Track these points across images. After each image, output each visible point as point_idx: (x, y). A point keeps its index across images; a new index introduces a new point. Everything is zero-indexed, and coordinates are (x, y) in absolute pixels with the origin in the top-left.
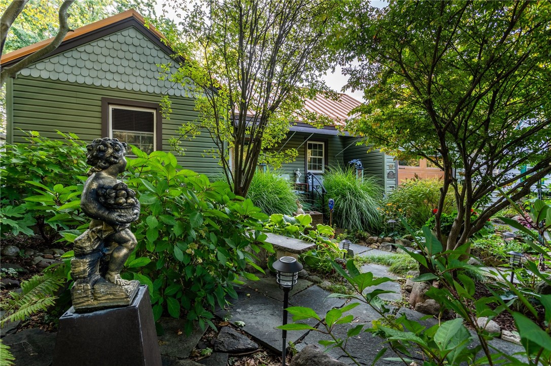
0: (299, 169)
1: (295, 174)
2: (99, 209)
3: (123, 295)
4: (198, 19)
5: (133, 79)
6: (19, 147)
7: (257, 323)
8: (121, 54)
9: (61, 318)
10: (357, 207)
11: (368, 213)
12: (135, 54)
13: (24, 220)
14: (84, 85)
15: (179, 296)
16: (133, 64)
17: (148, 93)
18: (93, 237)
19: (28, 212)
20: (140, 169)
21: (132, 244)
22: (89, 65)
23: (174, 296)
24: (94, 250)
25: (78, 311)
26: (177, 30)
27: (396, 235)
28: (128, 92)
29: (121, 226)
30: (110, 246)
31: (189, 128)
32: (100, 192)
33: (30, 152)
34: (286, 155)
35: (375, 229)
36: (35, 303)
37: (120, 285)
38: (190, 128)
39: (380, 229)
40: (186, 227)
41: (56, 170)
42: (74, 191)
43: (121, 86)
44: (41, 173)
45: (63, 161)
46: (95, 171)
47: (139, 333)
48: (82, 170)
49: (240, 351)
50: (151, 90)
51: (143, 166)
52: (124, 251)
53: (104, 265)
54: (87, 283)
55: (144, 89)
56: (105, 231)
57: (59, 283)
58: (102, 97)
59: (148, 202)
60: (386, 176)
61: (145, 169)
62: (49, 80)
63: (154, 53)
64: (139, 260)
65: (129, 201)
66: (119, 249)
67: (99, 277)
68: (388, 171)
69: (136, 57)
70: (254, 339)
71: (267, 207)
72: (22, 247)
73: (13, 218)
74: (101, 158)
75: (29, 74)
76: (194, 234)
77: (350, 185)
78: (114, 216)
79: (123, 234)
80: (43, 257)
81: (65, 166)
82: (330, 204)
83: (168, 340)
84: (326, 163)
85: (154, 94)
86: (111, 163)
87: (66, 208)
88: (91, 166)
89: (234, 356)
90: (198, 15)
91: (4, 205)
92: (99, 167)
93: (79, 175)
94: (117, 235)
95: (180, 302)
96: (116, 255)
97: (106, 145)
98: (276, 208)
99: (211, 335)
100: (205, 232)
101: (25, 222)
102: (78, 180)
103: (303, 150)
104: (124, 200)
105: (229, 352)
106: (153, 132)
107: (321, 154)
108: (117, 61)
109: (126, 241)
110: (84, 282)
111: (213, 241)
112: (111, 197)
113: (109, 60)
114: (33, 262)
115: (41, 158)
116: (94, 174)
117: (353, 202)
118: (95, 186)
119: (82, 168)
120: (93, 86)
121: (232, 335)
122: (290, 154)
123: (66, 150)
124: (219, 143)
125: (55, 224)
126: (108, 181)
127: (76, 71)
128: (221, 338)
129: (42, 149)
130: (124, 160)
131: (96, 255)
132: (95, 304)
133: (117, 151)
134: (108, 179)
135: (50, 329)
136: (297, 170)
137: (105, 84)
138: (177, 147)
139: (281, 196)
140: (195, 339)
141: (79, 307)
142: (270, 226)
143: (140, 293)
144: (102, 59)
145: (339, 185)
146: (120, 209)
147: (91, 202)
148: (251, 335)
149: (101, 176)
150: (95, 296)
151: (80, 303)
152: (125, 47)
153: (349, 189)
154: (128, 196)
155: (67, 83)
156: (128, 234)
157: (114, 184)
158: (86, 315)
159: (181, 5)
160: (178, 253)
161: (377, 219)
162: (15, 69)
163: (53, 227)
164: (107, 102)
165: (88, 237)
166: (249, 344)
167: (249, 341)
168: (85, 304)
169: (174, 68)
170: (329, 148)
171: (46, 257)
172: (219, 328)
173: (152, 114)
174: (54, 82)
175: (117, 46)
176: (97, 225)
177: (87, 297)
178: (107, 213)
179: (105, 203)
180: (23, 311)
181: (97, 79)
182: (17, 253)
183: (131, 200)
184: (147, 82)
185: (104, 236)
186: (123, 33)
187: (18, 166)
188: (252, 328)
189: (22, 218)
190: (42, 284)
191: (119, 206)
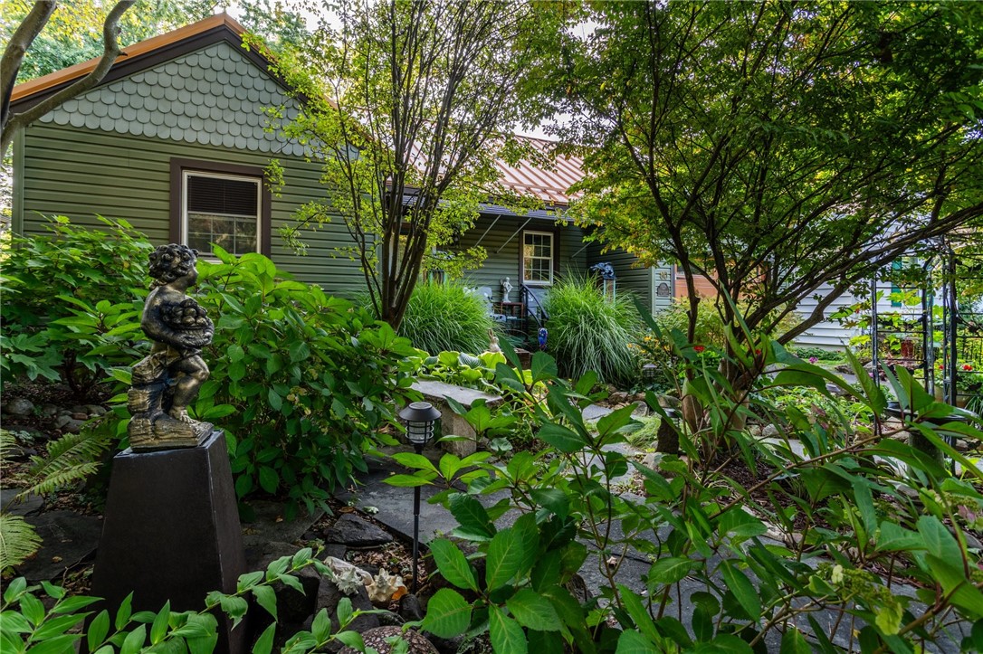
0: (508, 278)
1: (502, 287)
2: (163, 329)
3: (189, 433)
4: (325, 42)
5: (223, 128)
6: (38, 241)
7: (398, 510)
8: (204, 87)
9: (116, 457)
10: (596, 342)
11: (613, 352)
12: (229, 86)
13: (45, 356)
14: (142, 137)
15: (278, 464)
16: (223, 103)
17: (248, 151)
18: (155, 364)
19: (50, 343)
20: (225, 279)
21: (203, 374)
22: (150, 104)
23: (271, 464)
24: (155, 380)
25: (135, 451)
26: (306, 32)
27: (657, 389)
28: (215, 148)
29: (190, 350)
30: (176, 376)
31: (312, 211)
32: (164, 310)
33: (55, 249)
34: (469, 256)
35: (625, 380)
36: (69, 470)
37: (187, 422)
38: (315, 211)
39: (633, 379)
40: (285, 363)
41: (96, 279)
42: (123, 311)
43: (204, 139)
44: (73, 283)
45: (106, 264)
46: (158, 285)
47: (207, 478)
48: (137, 278)
49: (364, 543)
50: (253, 145)
51: (229, 275)
52: (193, 382)
53: (168, 399)
54: (147, 418)
55: (241, 144)
56: (170, 357)
57: (103, 444)
58: (171, 158)
59: (231, 326)
60: (654, 291)
61: (232, 279)
62: (84, 129)
63: (260, 84)
64: (219, 408)
65: (199, 321)
66: (186, 380)
67: (162, 412)
68: (658, 283)
69: (229, 91)
70: (388, 529)
71: (442, 341)
72: (37, 400)
73: (28, 353)
74: (166, 270)
75: (50, 120)
76: (297, 372)
77: (585, 306)
78: (181, 338)
79: (192, 361)
80: (73, 417)
81: (109, 272)
82: (540, 336)
83: (260, 529)
84: (556, 268)
85: (259, 153)
86: (179, 275)
87: (115, 336)
88: (153, 279)
89: (355, 551)
90: (325, 35)
91: (13, 332)
92: (163, 280)
93: (132, 286)
94: (184, 362)
95: (280, 474)
96: (182, 386)
97: (172, 254)
98: (458, 343)
99: (325, 524)
100: (318, 371)
101: (47, 359)
102: (130, 295)
103: (517, 245)
104: (193, 319)
105: (348, 544)
106: (256, 215)
107: (547, 253)
108: (198, 99)
109: (196, 370)
110: (143, 417)
111: (328, 384)
112: (177, 316)
113: (185, 96)
114: (56, 424)
115: (72, 259)
116: (157, 289)
117: (590, 334)
118: (158, 302)
119: (137, 274)
120: (156, 139)
121: (356, 523)
122: (475, 255)
123: (112, 247)
124: (359, 237)
125: (93, 363)
126: (175, 296)
127: (130, 114)
128: (339, 526)
129: (73, 245)
130: (194, 272)
131: (159, 387)
132: (157, 443)
133: (186, 260)
134: (174, 294)
135: (87, 512)
136: (505, 280)
137: (177, 135)
138: (294, 241)
139: (466, 323)
140: (301, 528)
141: (136, 445)
142: (442, 372)
143: (212, 437)
144: (172, 94)
145: (568, 306)
146: (189, 330)
147: (153, 322)
148: (384, 524)
149: (166, 291)
150: (156, 434)
151: (138, 441)
152: (210, 75)
153: (585, 313)
154: (198, 314)
155: (114, 134)
156: (198, 362)
157: (182, 300)
158: (145, 454)
159: (306, 4)
160: (274, 399)
161: (629, 363)
162: (32, 116)
163: (90, 368)
164: (179, 165)
165: (149, 364)
166: (379, 535)
167: (380, 532)
168: (144, 443)
169: (292, 109)
170: (561, 243)
171: (76, 417)
172: (338, 516)
173: (254, 186)
174: (91, 132)
175: (198, 73)
176: (160, 350)
177: (146, 434)
178: (172, 334)
179: (170, 322)
180: (51, 480)
181: (163, 127)
182: (30, 409)
183: (201, 320)
184: (247, 132)
185: (168, 363)
186: (207, 52)
187: (35, 271)
188: (389, 515)
189: (41, 354)
190: (78, 445)
191: (187, 327)
